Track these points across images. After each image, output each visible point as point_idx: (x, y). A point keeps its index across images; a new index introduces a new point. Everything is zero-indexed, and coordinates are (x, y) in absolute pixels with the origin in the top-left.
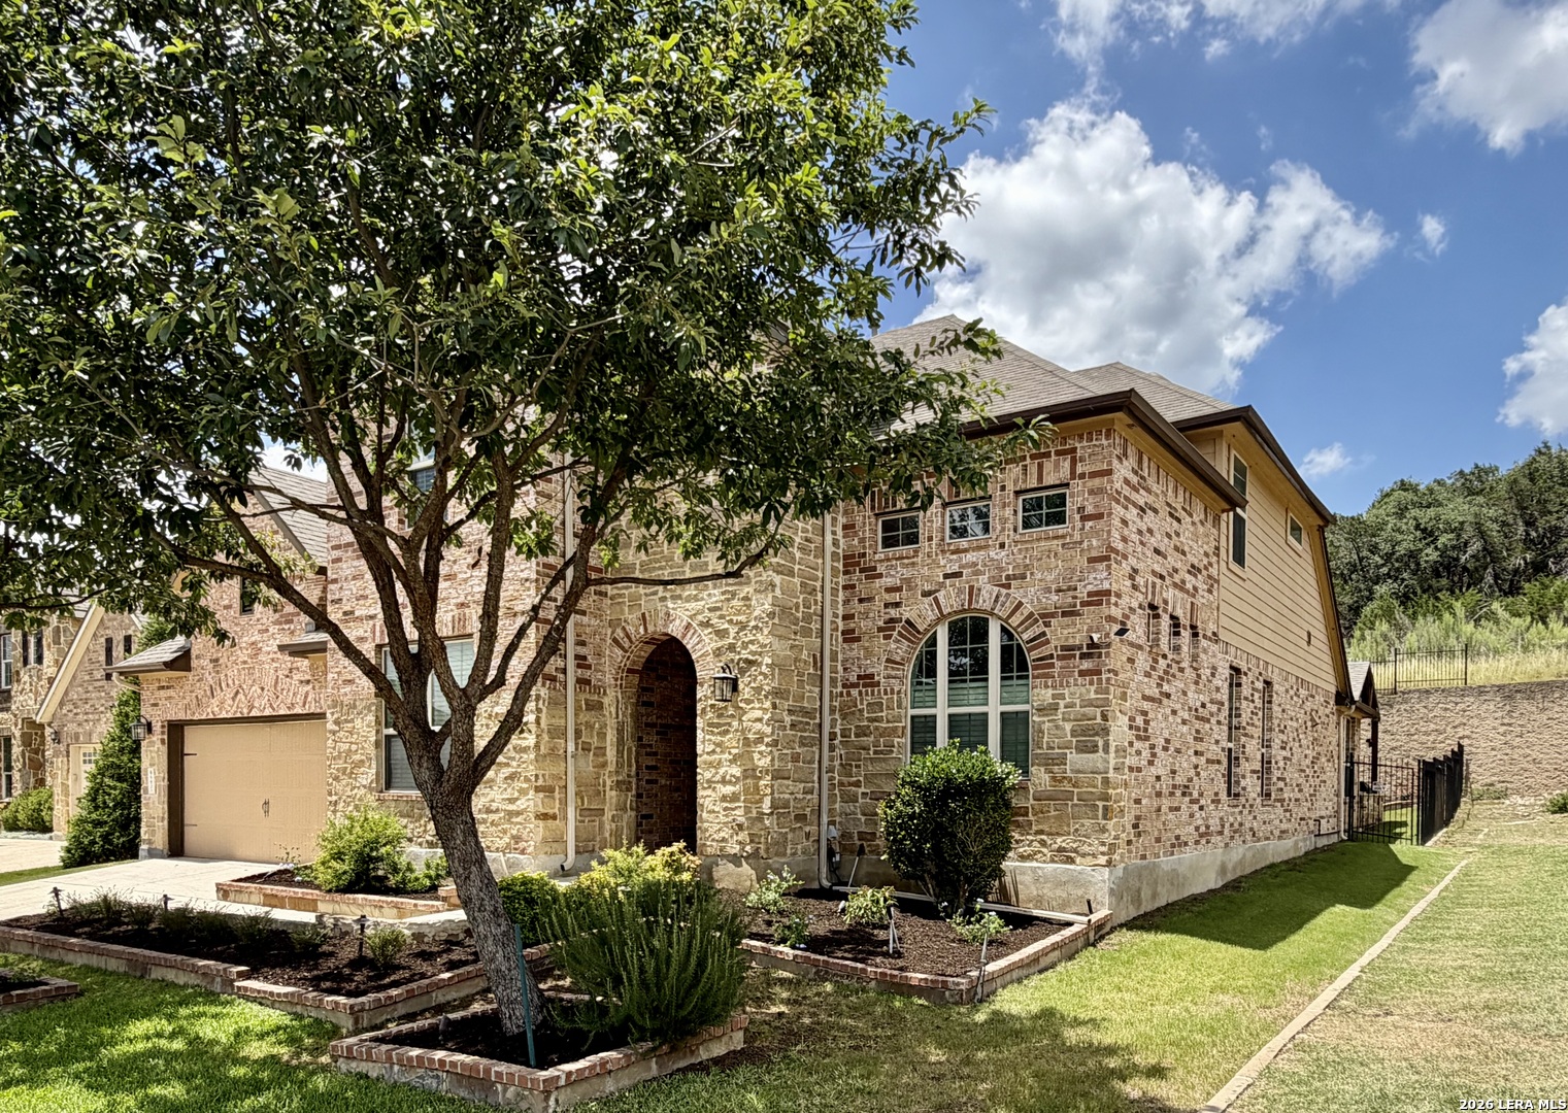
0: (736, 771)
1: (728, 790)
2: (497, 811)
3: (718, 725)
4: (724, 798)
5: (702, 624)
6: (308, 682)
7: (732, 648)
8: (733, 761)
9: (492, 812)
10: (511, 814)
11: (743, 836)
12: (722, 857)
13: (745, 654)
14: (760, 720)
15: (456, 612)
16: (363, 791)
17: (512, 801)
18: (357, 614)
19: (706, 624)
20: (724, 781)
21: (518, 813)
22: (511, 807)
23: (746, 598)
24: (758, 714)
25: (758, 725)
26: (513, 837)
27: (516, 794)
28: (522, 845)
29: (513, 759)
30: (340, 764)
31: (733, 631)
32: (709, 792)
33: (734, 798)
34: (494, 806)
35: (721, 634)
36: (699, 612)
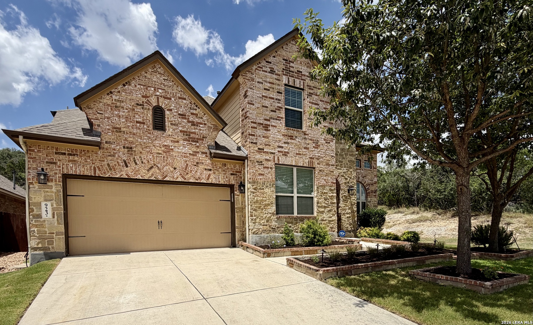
0: (350, 211)
1: (348, 215)
2: (326, 220)
3: (345, 200)
4: (348, 217)
5: (341, 176)
6: (210, 170)
7: (348, 182)
8: (349, 209)
9: (324, 221)
10: (330, 221)
11: (352, 226)
12: (347, 231)
13: (351, 184)
14: (354, 200)
15: (309, 160)
16: (270, 215)
17: (331, 217)
18: (265, 150)
19: (343, 176)
20: (347, 214)
21: (332, 221)
22: (330, 219)
23: (351, 172)
24: (354, 198)
25: (354, 201)
26: (331, 227)
27: (331, 216)
28: (333, 229)
29: (330, 205)
30: (258, 205)
31: (349, 179)
32: (344, 216)
33: (350, 217)
34: (325, 219)
35: (346, 179)
36: (341, 173)
